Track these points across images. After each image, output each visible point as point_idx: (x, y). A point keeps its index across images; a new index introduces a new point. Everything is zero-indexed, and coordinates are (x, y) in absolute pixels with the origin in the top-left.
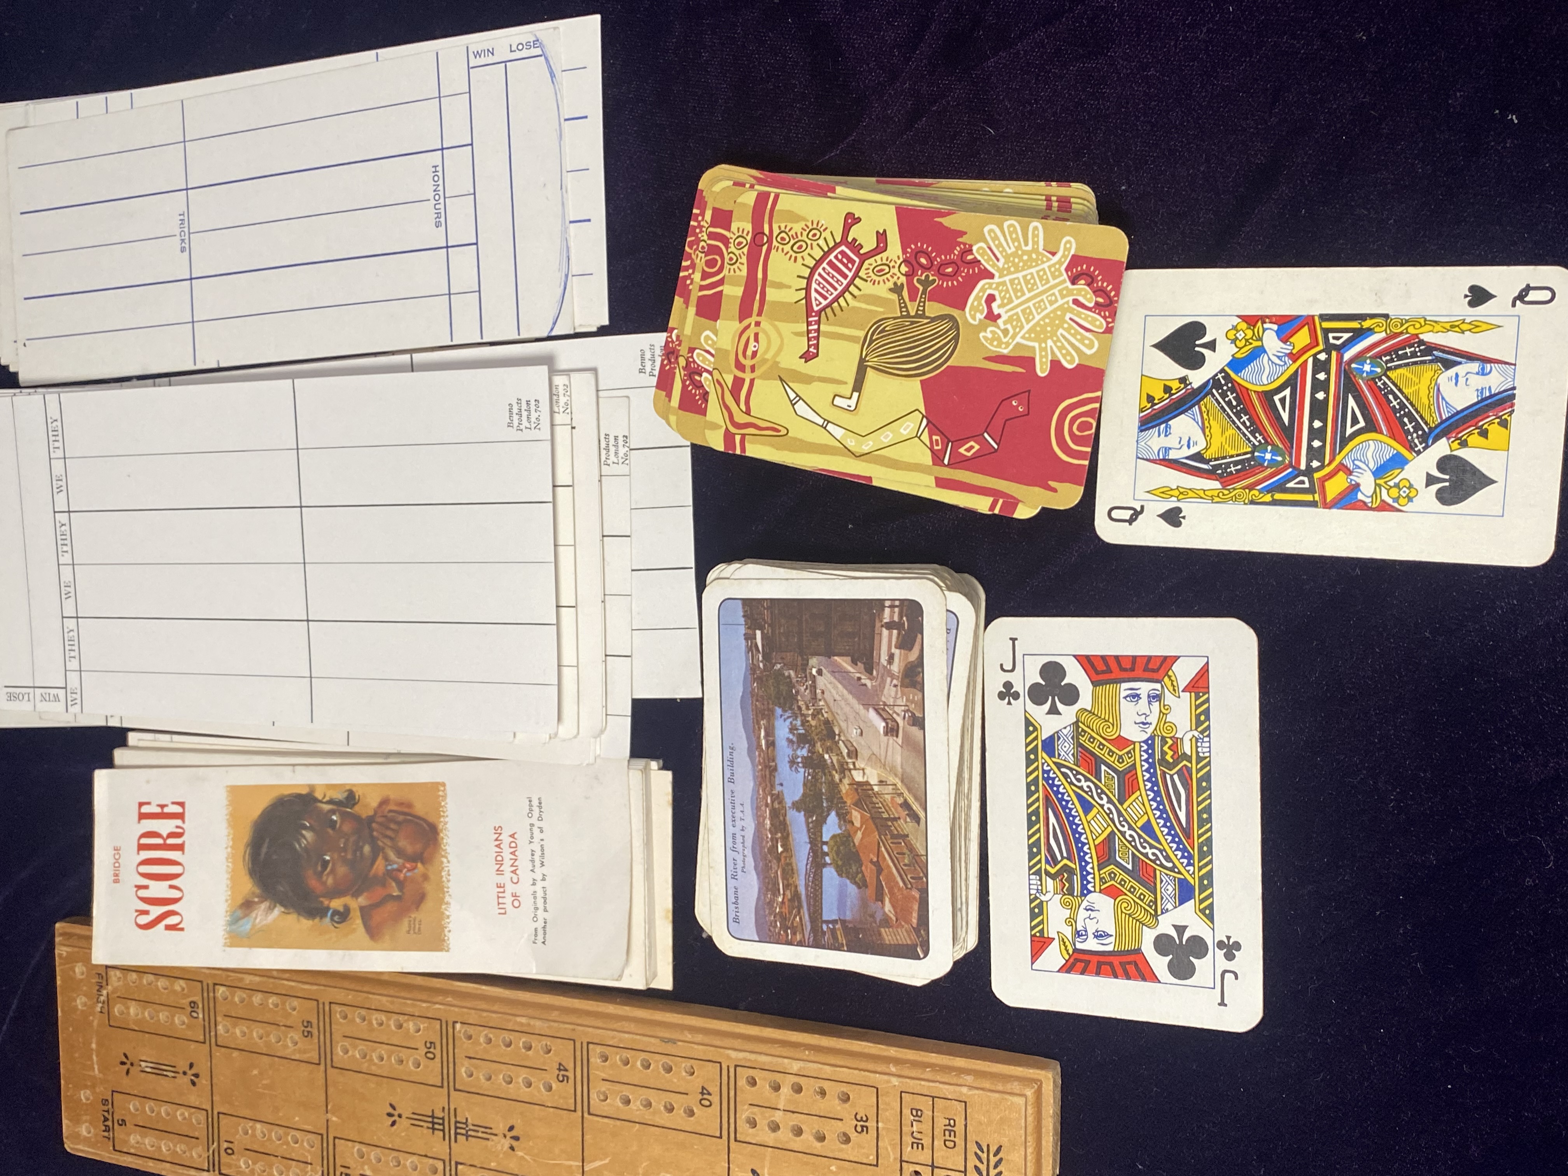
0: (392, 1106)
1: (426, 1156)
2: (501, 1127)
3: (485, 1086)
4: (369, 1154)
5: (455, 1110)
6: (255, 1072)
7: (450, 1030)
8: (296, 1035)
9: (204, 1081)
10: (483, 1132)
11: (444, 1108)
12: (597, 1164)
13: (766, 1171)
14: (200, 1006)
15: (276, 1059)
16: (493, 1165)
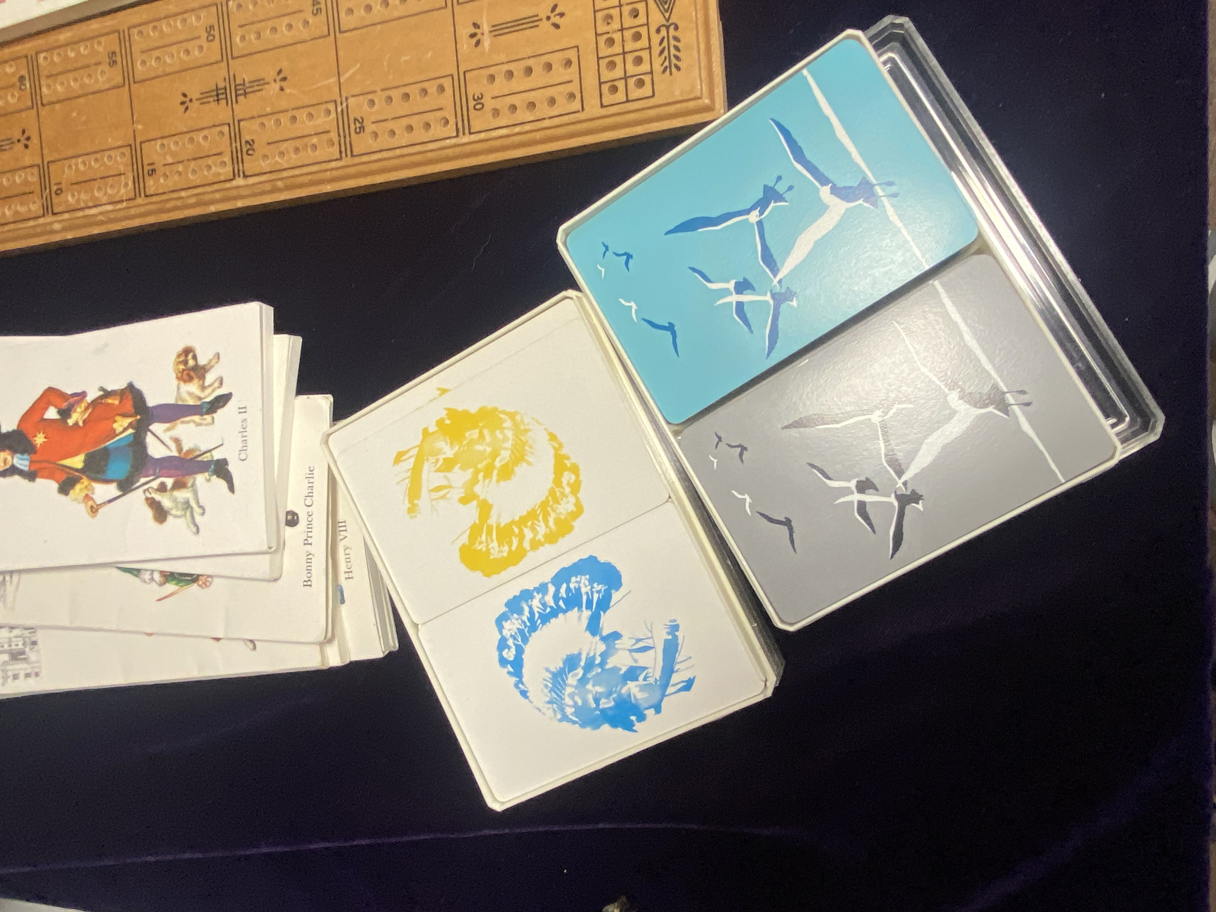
0: (185, 95)
1: (214, 126)
2: (270, 74)
3: (256, 45)
4: (169, 145)
5: (234, 76)
6: (74, 114)
7: (225, 9)
8: (105, 67)
9: (35, 140)
10: (257, 85)
11: (225, 79)
12: (351, 72)
13: (484, 20)
14: (27, 78)
15: (90, 96)
16: (268, 110)
